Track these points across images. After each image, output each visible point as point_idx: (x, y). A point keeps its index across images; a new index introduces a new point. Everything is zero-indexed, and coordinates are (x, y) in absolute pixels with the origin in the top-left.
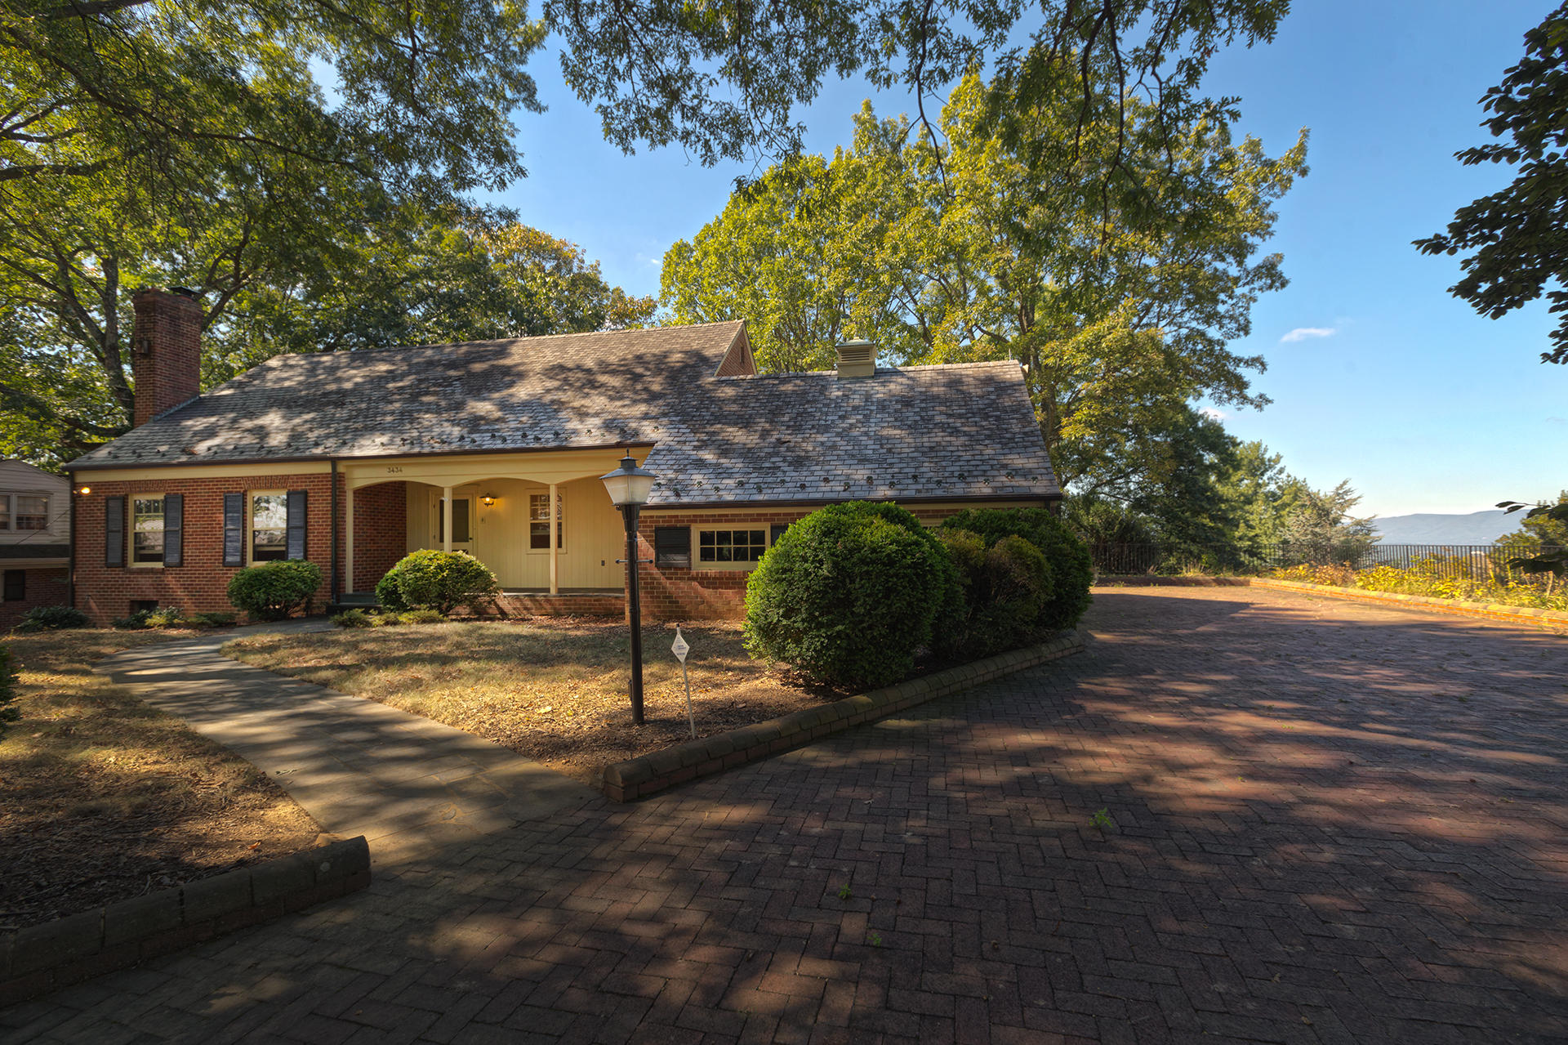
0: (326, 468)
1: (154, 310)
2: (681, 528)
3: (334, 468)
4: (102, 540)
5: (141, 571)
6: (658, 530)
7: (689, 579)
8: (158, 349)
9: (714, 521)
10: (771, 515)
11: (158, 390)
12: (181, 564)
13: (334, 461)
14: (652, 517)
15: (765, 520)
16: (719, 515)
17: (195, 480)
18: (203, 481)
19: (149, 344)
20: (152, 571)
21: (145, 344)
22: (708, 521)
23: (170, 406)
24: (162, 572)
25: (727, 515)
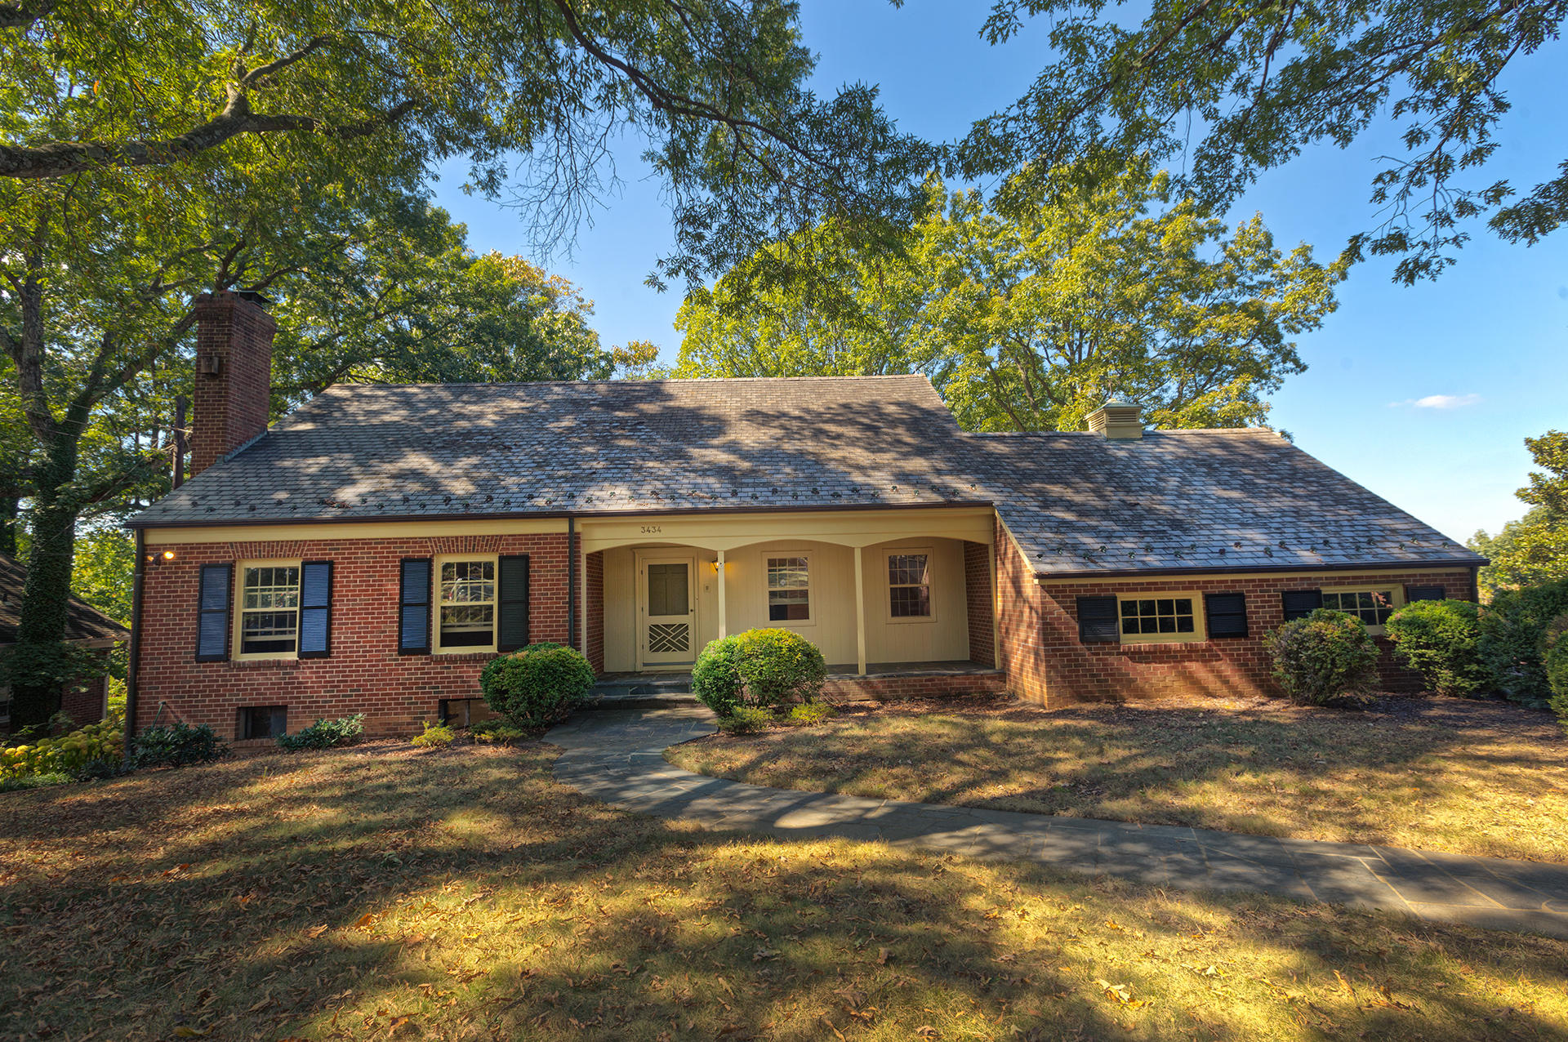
0: (562, 527)
1: (230, 319)
2: (1106, 599)
3: (571, 527)
4: (190, 624)
5: (257, 666)
6: (1080, 601)
7: (1118, 654)
8: (232, 369)
9: (1142, 590)
10: (1204, 582)
11: (230, 422)
12: (327, 654)
13: (571, 517)
14: (1072, 586)
15: (1198, 588)
16: (1148, 583)
17: (352, 542)
18: (366, 542)
19: (220, 361)
20: (278, 664)
21: (216, 360)
22: (1136, 590)
23: (240, 444)
24: (295, 665)
25: (1156, 583)
